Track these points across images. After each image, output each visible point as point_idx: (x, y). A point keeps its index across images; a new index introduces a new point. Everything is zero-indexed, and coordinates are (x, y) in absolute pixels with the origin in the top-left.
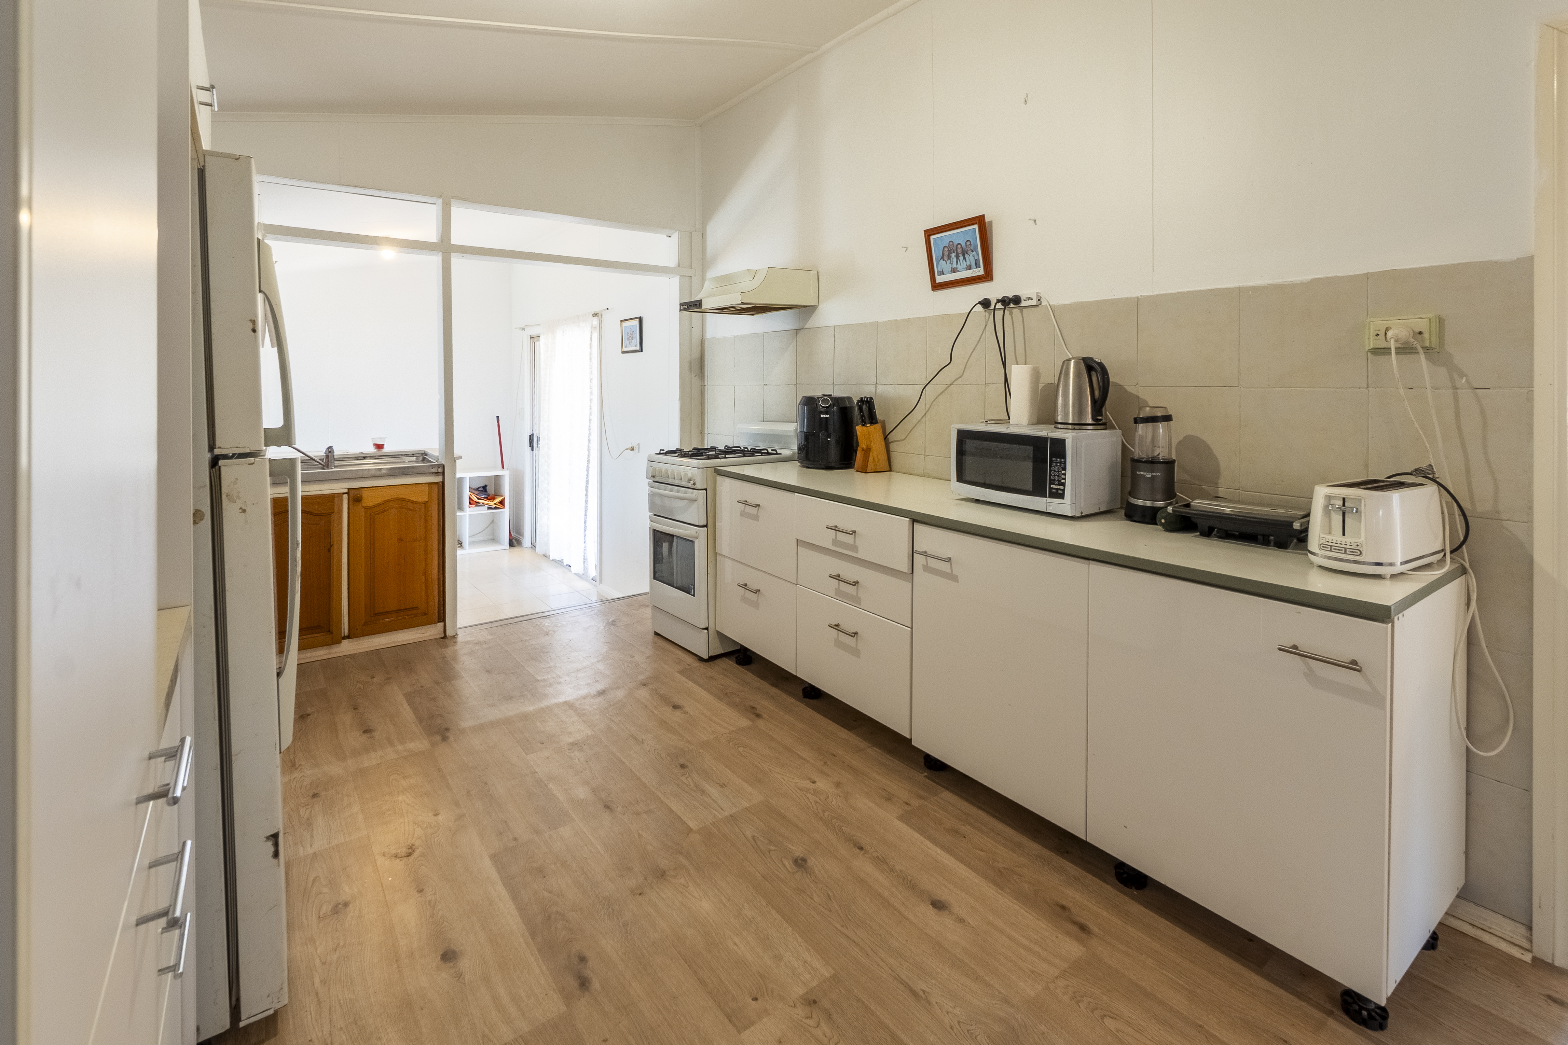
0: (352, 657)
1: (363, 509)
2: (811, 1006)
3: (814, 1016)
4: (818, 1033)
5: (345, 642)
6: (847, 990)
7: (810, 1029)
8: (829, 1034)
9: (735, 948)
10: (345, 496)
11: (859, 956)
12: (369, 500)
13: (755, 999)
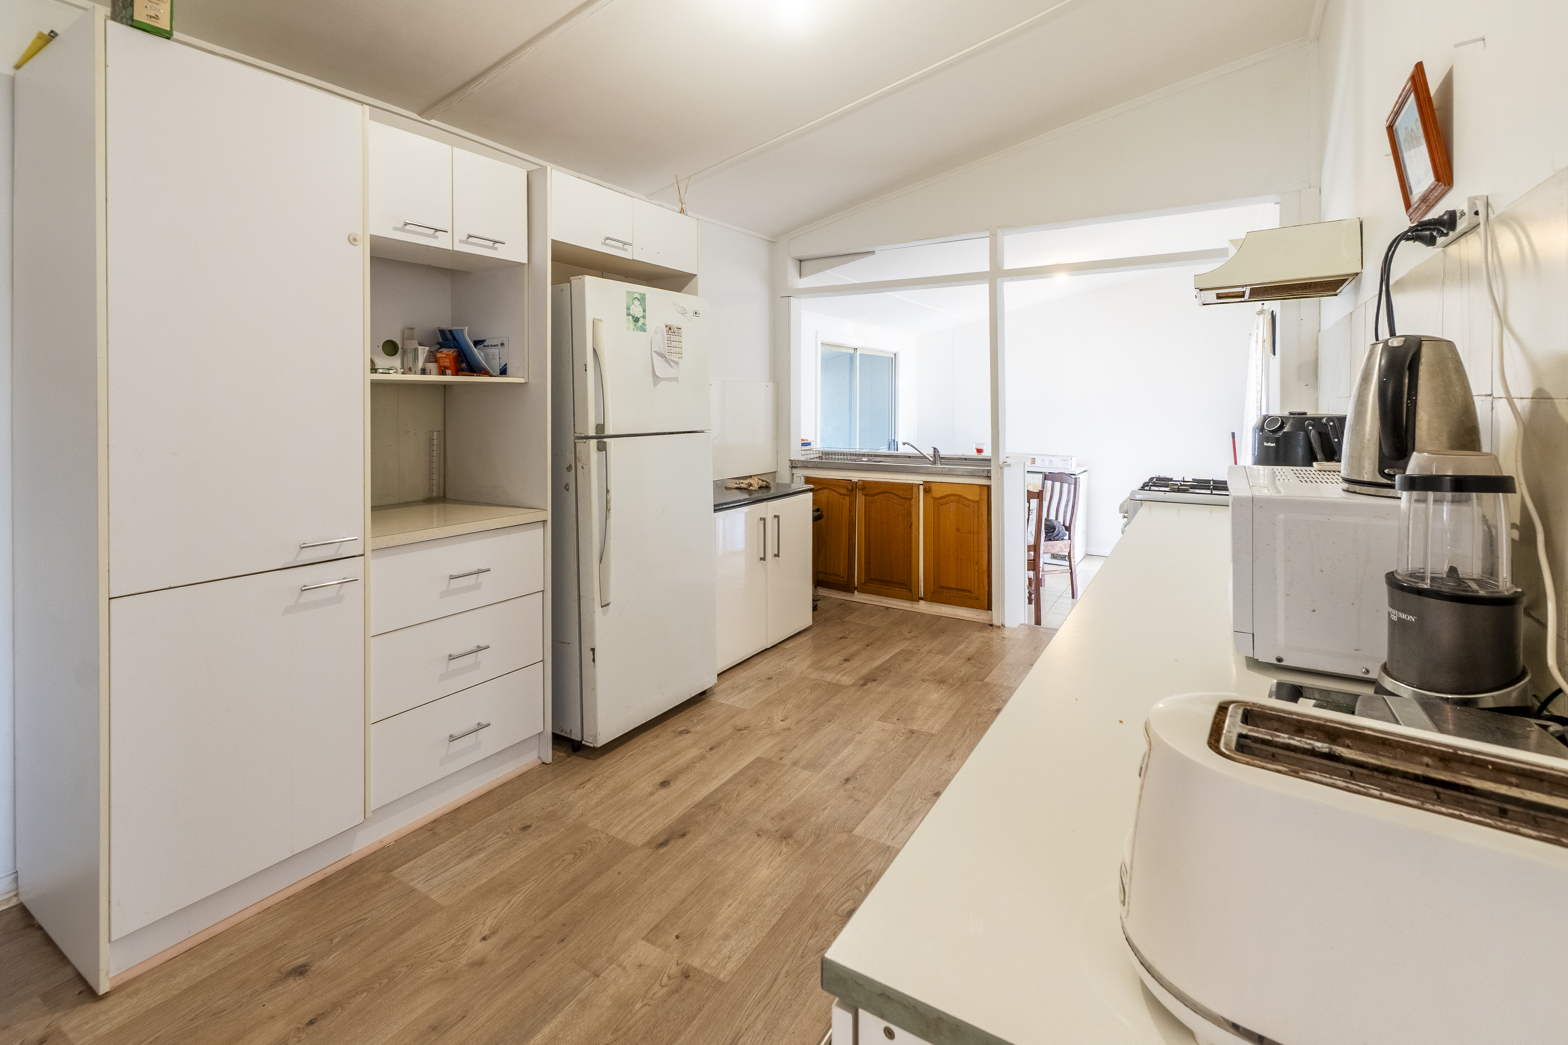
0: (922, 615)
1: (932, 499)
2: (682, 975)
3: (671, 981)
4: (656, 987)
5: (922, 602)
6: (708, 997)
7: (659, 982)
8: (656, 996)
9: (726, 907)
10: (921, 487)
11: (754, 996)
12: (937, 492)
13: (677, 937)
